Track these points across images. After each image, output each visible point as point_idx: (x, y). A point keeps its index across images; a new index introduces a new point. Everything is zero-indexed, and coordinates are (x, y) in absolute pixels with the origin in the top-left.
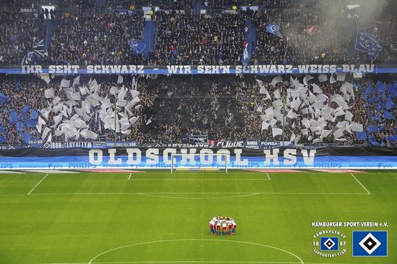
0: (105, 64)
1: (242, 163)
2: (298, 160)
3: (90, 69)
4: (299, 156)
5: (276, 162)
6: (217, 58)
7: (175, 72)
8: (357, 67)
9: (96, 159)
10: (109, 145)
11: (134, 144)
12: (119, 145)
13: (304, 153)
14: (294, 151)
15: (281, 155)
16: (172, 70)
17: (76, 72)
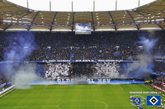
0: (62, 60)
1: (93, 82)
2: (106, 82)
3: (58, 61)
4: (106, 80)
5: (101, 82)
6: (87, 58)
7: (78, 61)
8: (119, 60)
9: (59, 81)
10: (62, 78)
11: (68, 78)
12: (65, 78)
13: (108, 80)
14: (105, 80)
15: (102, 80)
16: (77, 61)
17: (55, 61)
